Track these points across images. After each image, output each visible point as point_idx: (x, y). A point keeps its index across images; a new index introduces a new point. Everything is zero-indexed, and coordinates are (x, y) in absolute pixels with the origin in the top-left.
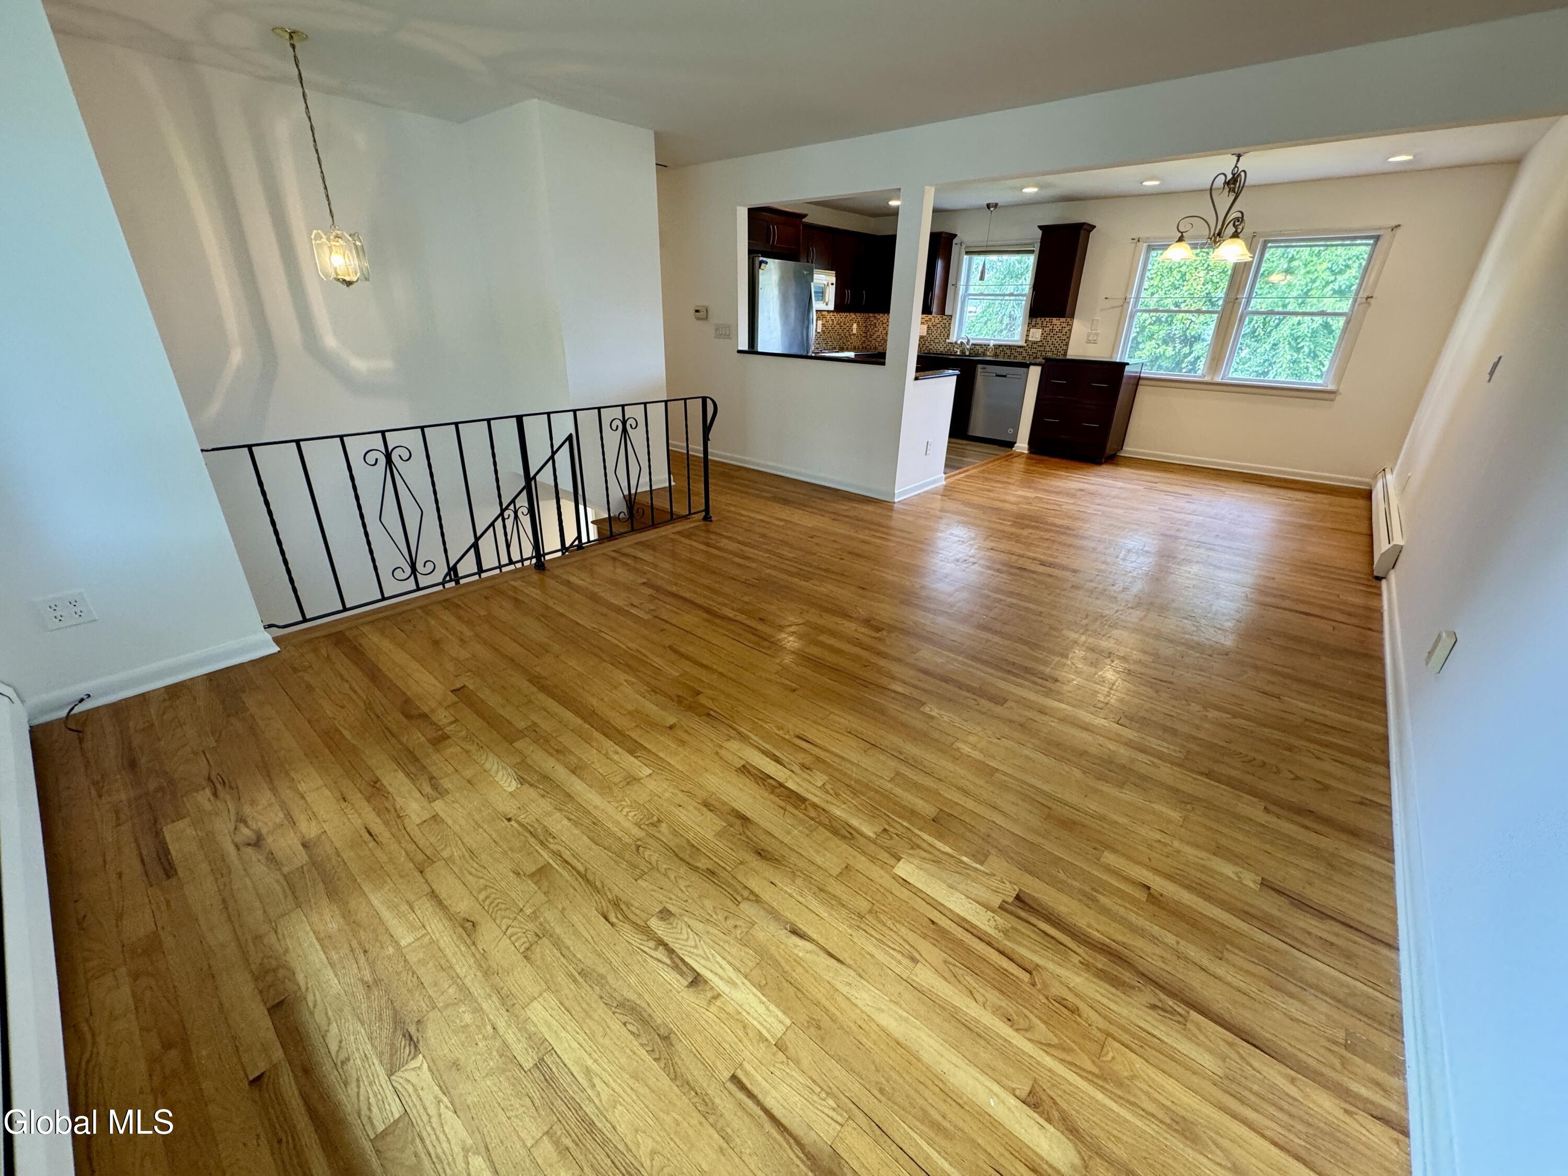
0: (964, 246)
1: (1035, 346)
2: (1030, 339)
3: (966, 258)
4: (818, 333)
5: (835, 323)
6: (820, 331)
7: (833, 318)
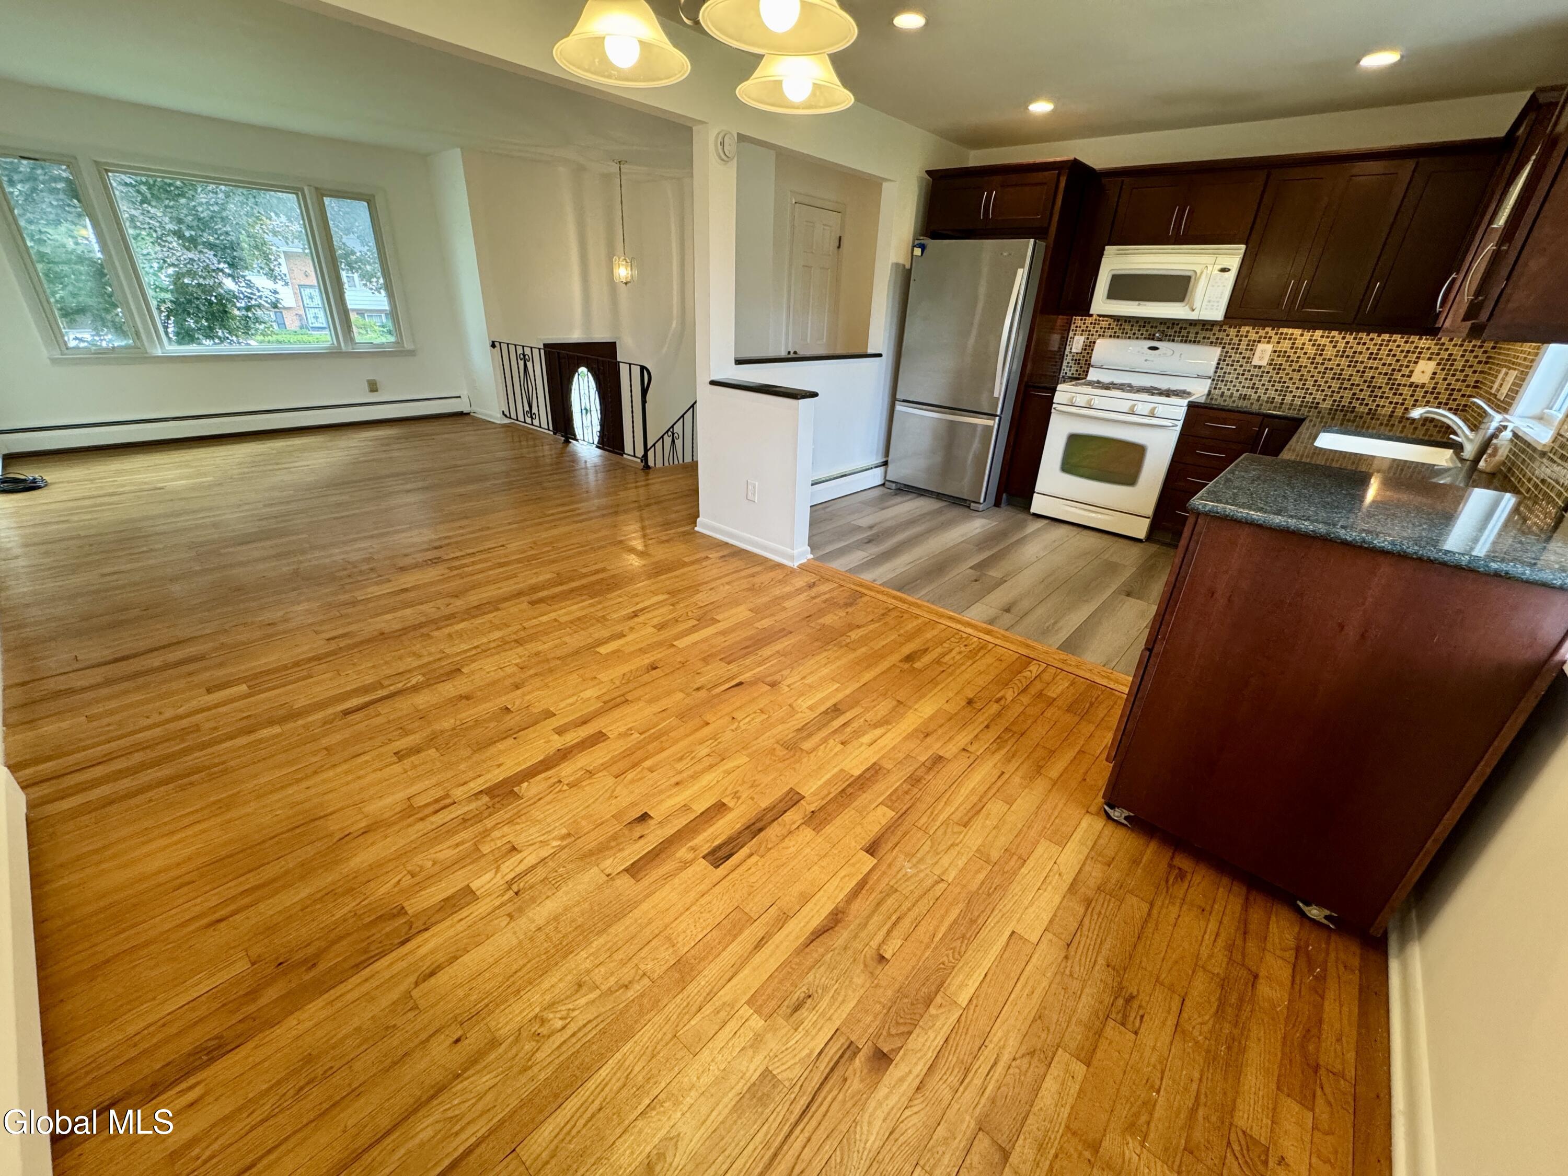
4: (1255, 367)
5: (1329, 352)
6: (1264, 363)
7: (1324, 341)
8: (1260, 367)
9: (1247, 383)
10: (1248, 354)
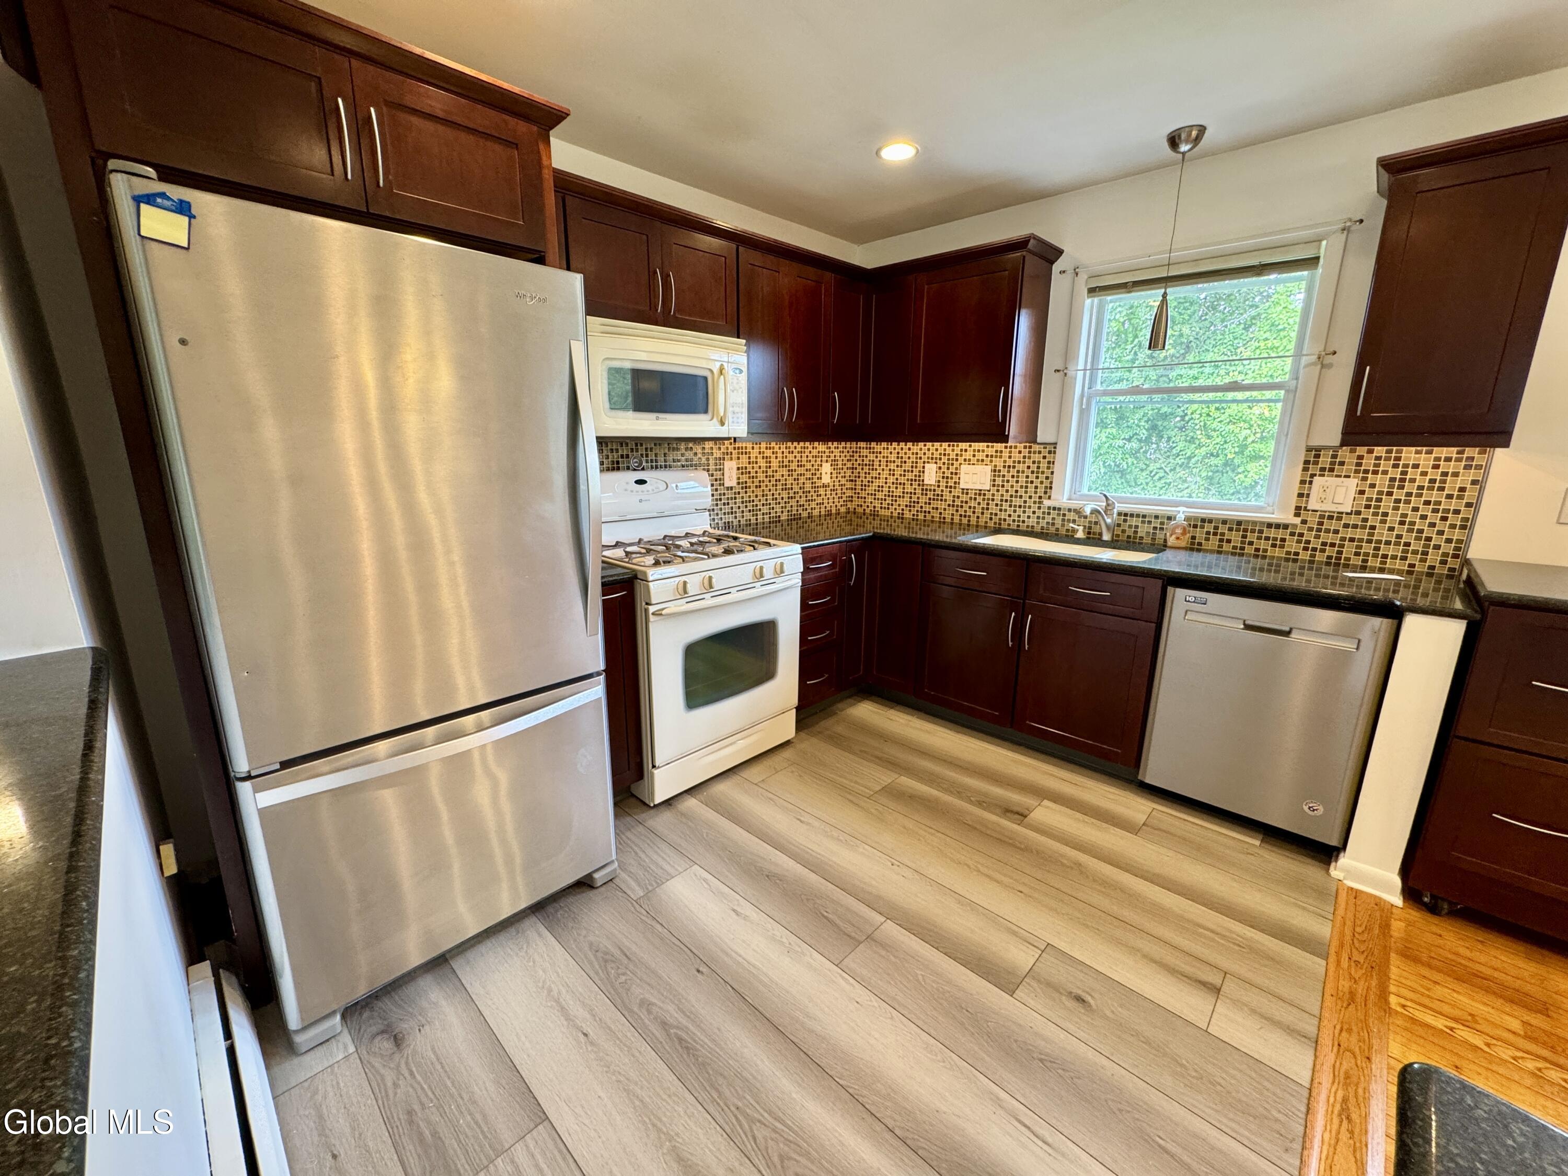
0: (1083, 276)
1: (1333, 525)
2: (1313, 504)
3: (1089, 303)
4: (728, 488)
5: (775, 464)
6: (734, 483)
7: (768, 453)
8: (732, 488)
9: (727, 509)
10: (718, 475)
